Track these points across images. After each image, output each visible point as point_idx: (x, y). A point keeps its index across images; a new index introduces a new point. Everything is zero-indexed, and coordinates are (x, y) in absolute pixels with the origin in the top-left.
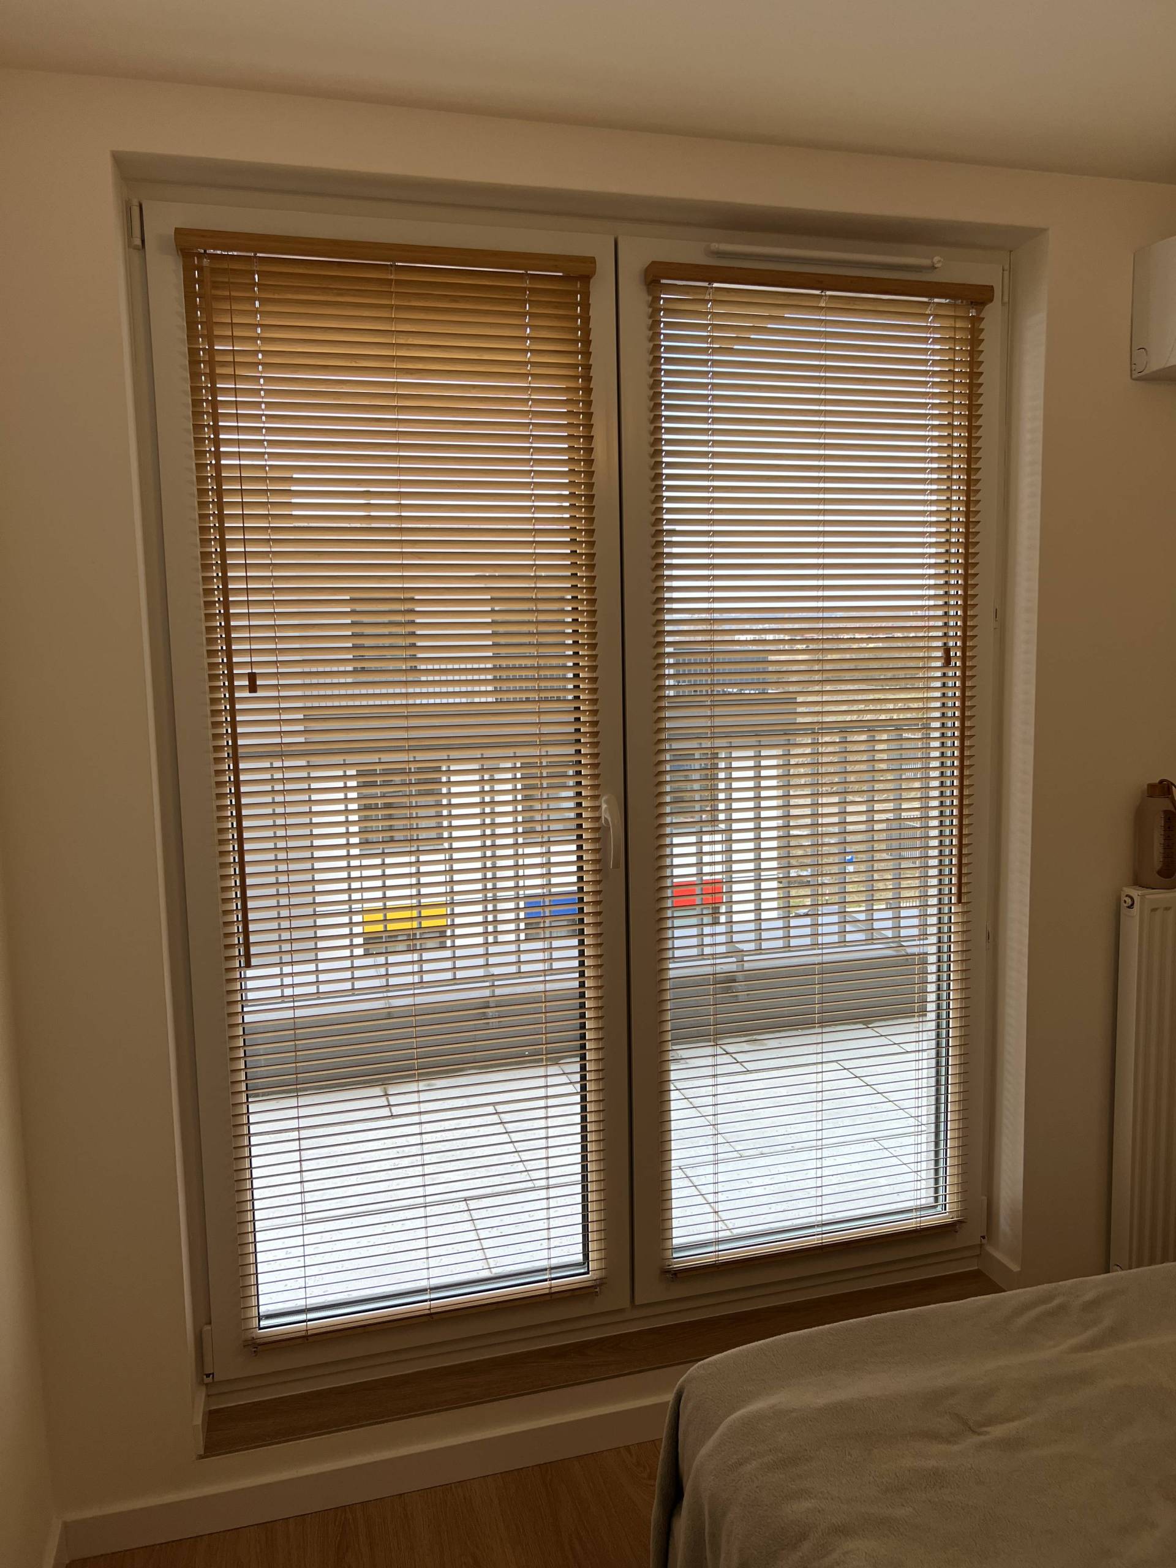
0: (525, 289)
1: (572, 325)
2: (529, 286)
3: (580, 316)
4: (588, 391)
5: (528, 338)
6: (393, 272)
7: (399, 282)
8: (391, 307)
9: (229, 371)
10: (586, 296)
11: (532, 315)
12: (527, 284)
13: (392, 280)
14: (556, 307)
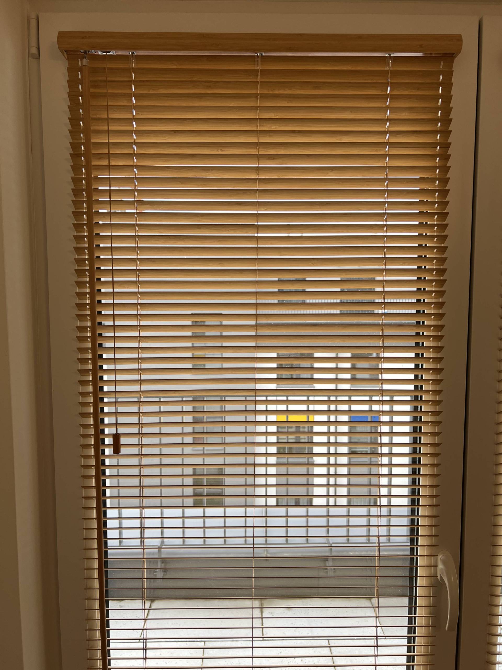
0: (387, 72)
1: (432, 105)
2: (391, 69)
3: (441, 96)
4: (445, 169)
5: (387, 120)
6: (260, 63)
7: (264, 72)
8: (256, 96)
9: (105, 163)
10: (449, 74)
11: (393, 97)
12: (390, 67)
13: (258, 71)
14: (418, 89)
